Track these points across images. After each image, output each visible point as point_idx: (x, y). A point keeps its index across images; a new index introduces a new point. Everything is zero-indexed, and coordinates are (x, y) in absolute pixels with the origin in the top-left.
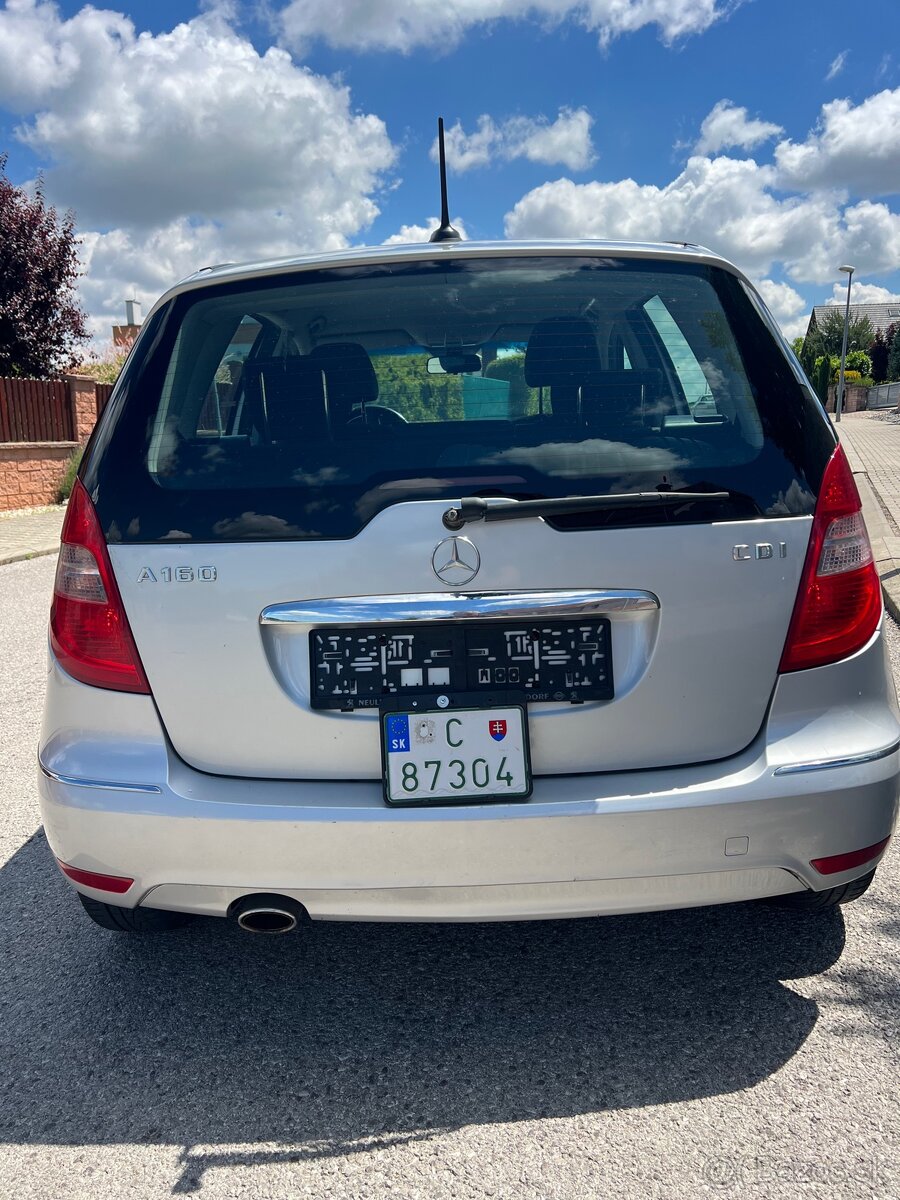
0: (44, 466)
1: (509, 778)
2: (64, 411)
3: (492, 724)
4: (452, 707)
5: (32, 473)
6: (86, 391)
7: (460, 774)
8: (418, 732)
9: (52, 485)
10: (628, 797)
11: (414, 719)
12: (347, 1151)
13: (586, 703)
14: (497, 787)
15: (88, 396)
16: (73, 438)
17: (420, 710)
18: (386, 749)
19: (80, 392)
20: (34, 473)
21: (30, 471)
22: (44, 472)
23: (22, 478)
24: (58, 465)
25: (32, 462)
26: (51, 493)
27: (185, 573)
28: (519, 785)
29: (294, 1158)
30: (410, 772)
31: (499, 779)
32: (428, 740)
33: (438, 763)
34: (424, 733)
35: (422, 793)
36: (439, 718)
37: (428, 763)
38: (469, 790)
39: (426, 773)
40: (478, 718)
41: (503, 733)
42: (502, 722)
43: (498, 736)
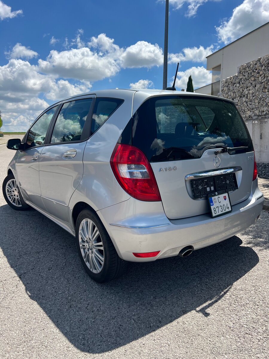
1: (228, 208)
3: (224, 197)
7: (222, 209)
8: (214, 201)
10: (243, 208)
11: (213, 198)
12: (223, 296)
14: (227, 210)
17: (213, 196)
27: (170, 169)
28: (230, 209)
29: (216, 301)
30: (215, 210)
31: (227, 208)
32: (216, 202)
33: (218, 207)
34: (215, 201)
35: (217, 214)
36: (216, 197)
37: (217, 207)
38: (224, 212)
39: (217, 210)
40: (222, 196)
41: (226, 198)
42: (225, 196)
43: (225, 199)
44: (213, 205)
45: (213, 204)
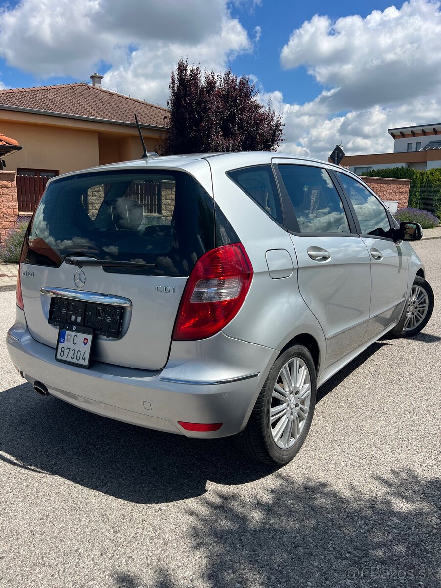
1: (84, 359)
3: (85, 339)
4: (76, 331)
7: (74, 354)
11: (67, 332)
13: (110, 338)
14: (81, 362)
17: (69, 329)
18: (59, 341)
27: (29, 273)
28: (86, 363)
30: (63, 350)
31: (82, 359)
32: (69, 340)
33: (70, 349)
34: (68, 338)
35: (64, 358)
36: (73, 334)
37: (67, 348)
38: (75, 361)
39: (66, 352)
40: (82, 336)
41: (87, 343)
42: (87, 339)
43: (85, 344)
44: (63, 342)
45: (64, 340)
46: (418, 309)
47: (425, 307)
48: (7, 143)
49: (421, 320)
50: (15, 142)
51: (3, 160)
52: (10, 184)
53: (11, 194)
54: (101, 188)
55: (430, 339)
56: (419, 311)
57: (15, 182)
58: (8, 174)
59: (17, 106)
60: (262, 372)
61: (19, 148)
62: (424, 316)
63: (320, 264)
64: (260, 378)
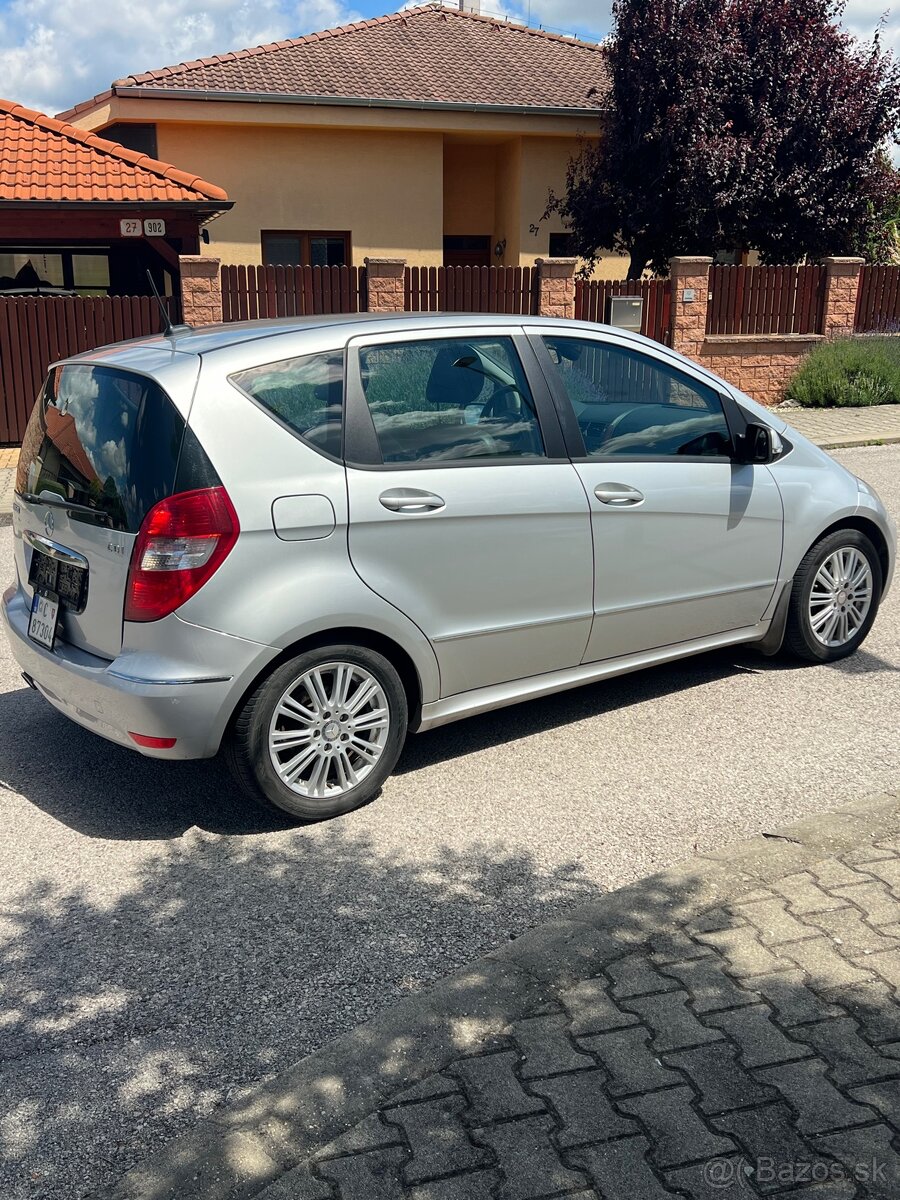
0: (774, 362)
1: (49, 638)
2: (814, 300)
4: (47, 597)
5: (758, 369)
6: (844, 276)
9: (780, 383)
15: (848, 281)
16: (820, 331)
19: (838, 277)
20: (761, 369)
21: (755, 367)
22: (772, 368)
23: (745, 374)
24: (792, 360)
25: (760, 357)
26: (778, 391)
31: (47, 636)
34: (41, 607)
38: (41, 639)
40: (51, 605)
41: (54, 615)
42: (55, 610)
44: (36, 612)
45: (37, 609)
46: (854, 599)
47: (864, 596)
48: (205, 196)
49: (859, 624)
50: (221, 193)
51: (204, 230)
52: (208, 284)
53: (211, 305)
54: (398, 284)
55: (875, 665)
56: (854, 603)
57: (219, 280)
58: (205, 263)
59: (264, 89)
60: (238, 675)
61: (228, 206)
62: (863, 616)
63: (404, 518)
64: (233, 684)
